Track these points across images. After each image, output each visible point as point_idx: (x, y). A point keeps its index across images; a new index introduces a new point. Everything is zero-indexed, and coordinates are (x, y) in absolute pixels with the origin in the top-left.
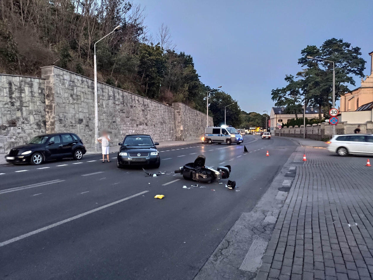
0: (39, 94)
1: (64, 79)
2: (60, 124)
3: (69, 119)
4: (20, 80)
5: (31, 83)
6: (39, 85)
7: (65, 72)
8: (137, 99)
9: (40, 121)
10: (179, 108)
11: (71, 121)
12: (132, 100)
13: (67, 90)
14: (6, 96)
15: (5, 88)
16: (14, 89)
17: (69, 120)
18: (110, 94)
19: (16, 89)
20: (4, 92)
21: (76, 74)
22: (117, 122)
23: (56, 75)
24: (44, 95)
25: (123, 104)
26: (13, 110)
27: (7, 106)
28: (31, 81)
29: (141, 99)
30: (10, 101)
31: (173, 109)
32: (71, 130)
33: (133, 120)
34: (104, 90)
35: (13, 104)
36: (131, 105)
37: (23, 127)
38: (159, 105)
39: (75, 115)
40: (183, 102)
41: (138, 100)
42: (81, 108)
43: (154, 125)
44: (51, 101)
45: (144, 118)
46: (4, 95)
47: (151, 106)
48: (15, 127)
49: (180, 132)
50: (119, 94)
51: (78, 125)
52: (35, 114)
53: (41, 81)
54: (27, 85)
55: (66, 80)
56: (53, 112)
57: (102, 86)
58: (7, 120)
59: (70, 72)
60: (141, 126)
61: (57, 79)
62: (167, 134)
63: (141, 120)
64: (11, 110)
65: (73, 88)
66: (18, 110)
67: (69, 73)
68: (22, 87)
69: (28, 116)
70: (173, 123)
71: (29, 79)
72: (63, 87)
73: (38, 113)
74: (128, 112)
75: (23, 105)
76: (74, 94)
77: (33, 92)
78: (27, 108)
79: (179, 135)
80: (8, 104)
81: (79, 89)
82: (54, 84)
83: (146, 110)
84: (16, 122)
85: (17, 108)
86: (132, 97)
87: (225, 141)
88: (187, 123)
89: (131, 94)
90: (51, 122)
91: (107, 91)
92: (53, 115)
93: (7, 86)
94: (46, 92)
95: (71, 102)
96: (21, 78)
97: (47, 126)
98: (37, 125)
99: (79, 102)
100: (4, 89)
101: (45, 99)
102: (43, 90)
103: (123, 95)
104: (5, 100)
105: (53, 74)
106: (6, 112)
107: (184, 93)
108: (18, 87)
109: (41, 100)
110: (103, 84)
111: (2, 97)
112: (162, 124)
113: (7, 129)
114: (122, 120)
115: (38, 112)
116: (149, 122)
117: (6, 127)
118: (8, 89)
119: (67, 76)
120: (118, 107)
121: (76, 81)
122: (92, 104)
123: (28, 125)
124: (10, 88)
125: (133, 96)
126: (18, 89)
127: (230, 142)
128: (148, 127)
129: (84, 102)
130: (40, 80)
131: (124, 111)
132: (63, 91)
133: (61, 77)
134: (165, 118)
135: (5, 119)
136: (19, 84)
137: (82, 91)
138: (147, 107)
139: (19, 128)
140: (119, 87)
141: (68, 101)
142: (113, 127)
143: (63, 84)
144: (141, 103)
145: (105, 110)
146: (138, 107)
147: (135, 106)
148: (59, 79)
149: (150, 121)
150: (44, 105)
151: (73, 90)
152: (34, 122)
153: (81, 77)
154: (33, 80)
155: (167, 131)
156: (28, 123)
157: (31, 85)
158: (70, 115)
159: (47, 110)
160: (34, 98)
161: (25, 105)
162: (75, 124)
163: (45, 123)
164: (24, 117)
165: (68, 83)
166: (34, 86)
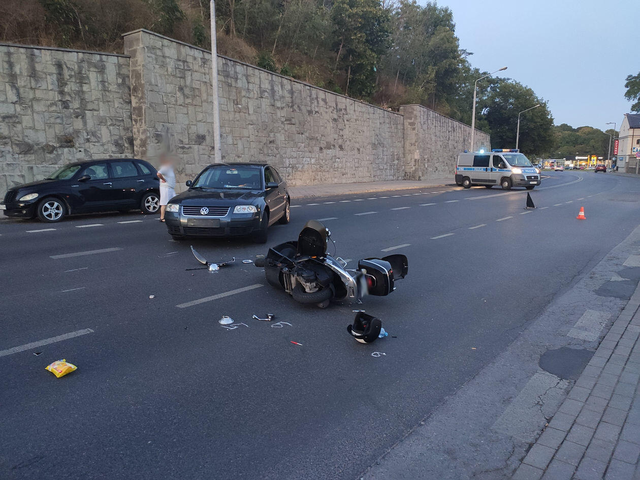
0: (119, 85)
1: (164, 57)
2: (158, 143)
3: (175, 134)
4: (78, 58)
5: (102, 65)
6: (119, 70)
7: (166, 42)
8: (323, 97)
9: (121, 138)
10: (412, 116)
11: (181, 139)
12: (312, 99)
13: (172, 77)
14: (51, 90)
15: (51, 74)
16: (67, 77)
17: (177, 137)
18: (263, 86)
19: (71, 76)
20: (47, 81)
21: (190, 47)
22: (278, 142)
23: (147, 47)
24: (129, 88)
25: (292, 106)
26: (66, 117)
27: (54, 108)
28: (101, 60)
29: (330, 97)
30: (60, 99)
31: (402, 117)
32: (182, 156)
33: (312, 139)
34: (252, 80)
35: (66, 105)
36: (309, 109)
37: (88, 149)
38: (371, 110)
39: (190, 128)
40: (423, 103)
41: (324, 100)
42: (201, 114)
43: (359, 150)
44: (140, 100)
45: (336, 136)
46: (48, 87)
47: (352, 112)
48: (71, 147)
49: (413, 163)
50: (284, 86)
51: (196, 147)
52: (110, 125)
53: (121, 60)
54: (92, 69)
55: (169, 57)
56: (143, 121)
57: (247, 70)
58: (56, 135)
59: (177, 41)
60: (329, 151)
61: (150, 55)
62: (385, 167)
63: (330, 139)
64: (64, 115)
65: (185, 74)
66: (77, 117)
67: (175, 43)
68: (83, 72)
69: (97, 129)
70: (400, 145)
71: (98, 57)
72: (163, 72)
73: (118, 123)
74: (302, 124)
75: (86, 106)
76: (186, 86)
77: (105, 82)
78: (95, 113)
79: (412, 169)
80: (56, 105)
81: (196, 76)
82: (143, 66)
83: (341, 120)
84: (74, 138)
85: (75, 113)
86: (311, 93)
87: (499, 182)
88: (429, 146)
89: (310, 86)
90: (141, 140)
91: (257, 81)
92: (144, 127)
93: (53, 70)
94: (132, 82)
95: (181, 101)
96: (81, 55)
97: (135, 148)
98: (116, 146)
99: (197, 101)
100: (48, 76)
101: (130, 96)
102: (127, 79)
103: (292, 89)
104: (51, 98)
105: (141, 46)
106: (52, 120)
107: (427, 86)
108: (75, 73)
109: (123, 99)
110: (248, 68)
111: (45, 91)
112: (374, 146)
113: (57, 151)
114: (290, 138)
115: (116, 120)
116: (348, 143)
117: (54, 148)
118: (55, 77)
119: (171, 49)
120: (280, 114)
121: (190, 60)
122: (225, 106)
123: (96, 144)
124: (60, 74)
125: (314, 92)
126: (75, 76)
127: (510, 184)
128: (345, 153)
129: (207, 102)
130: (119, 58)
131: (293, 120)
132: (162, 79)
133: (158, 51)
134: (383, 134)
135: (51, 133)
136: (76, 66)
137: (204, 80)
138: (343, 114)
139: (80, 151)
140: (284, 72)
141: (173, 100)
142: (270, 152)
143: (163, 66)
144: (330, 105)
145: (253, 118)
146: (324, 114)
147: (316, 112)
148: (154, 56)
149: (350, 141)
150: (129, 107)
151: (184, 77)
152: (110, 139)
153: (201, 52)
154: (104, 57)
155: (385, 160)
156: (98, 142)
157: (101, 69)
158: (178, 128)
159: (134, 117)
160: (107, 93)
161: (90, 106)
162: (188, 144)
163: (131, 141)
164: (88, 129)
165: (172, 63)
166: (107, 71)
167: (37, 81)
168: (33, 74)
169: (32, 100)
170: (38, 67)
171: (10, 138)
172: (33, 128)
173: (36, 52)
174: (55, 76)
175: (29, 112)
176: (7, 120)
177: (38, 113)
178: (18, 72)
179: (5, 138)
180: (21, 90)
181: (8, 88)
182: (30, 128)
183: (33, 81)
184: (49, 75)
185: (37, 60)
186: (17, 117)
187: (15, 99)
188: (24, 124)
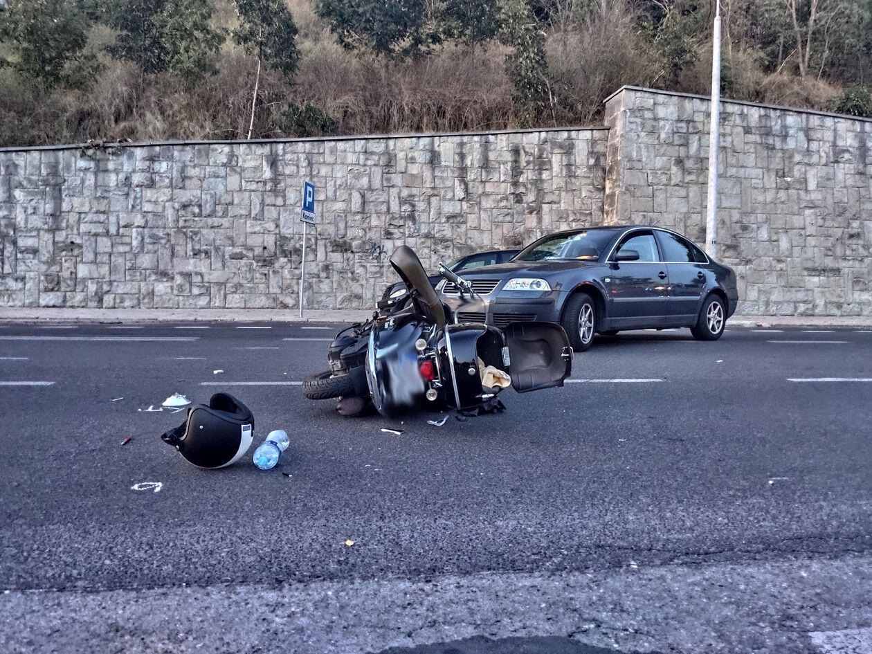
0: (590, 168)
1: (656, 119)
4: (539, 139)
5: (570, 144)
6: (592, 147)
7: (661, 99)
13: (665, 146)
14: (503, 182)
15: (505, 163)
16: (523, 164)
18: (840, 143)
19: (528, 163)
20: (499, 171)
23: (630, 110)
24: (604, 170)
26: (518, 213)
27: (504, 203)
28: (569, 138)
30: (512, 191)
34: (817, 135)
35: (519, 198)
44: (613, 184)
46: (500, 179)
53: (597, 134)
54: (556, 151)
55: (663, 119)
58: (503, 236)
59: (679, 94)
61: (633, 119)
64: (515, 212)
65: (688, 140)
66: (531, 213)
67: (676, 98)
68: (544, 156)
69: (555, 226)
71: (565, 135)
72: (651, 140)
73: (583, 218)
75: (544, 198)
76: (688, 157)
77: (571, 165)
78: (555, 206)
80: (508, 200)
82: (623, 136)
84: (524, 239)
85: (529, 207)
91: (828, 135)
93: (509, 157)
94: (608, 161)
95: (677, 179)
96: (543, 135)
100: (502, 166)
101: (604, 181)
102: (602, 159)
104: (502, 190)
105: (622, 109)
106: (501, 218)
108: (534, 158)
109: (593, 185)
111: (496, 184)
115: (581, 213)
119: (667, 108)
121: (699, 117)
122: (758, 182)
124: (516, 161)
126: (534, 162)
129: (725, 177)
130: (595, 131)
132: (648, 151)
133: (647, 112)
135: (498, 233)
136: (536, 150)
137: (722, 145)
141: (664, 179)
143: (653, 132)
148: (639, 120)
150: (602, 195)
151: (685, 145)
154: (574, 134)
157: (568, 149)
158: (669, 219)
159: (606, 207)
160: (573, 180)
161: (548, 198)
164: (543, 227)
165: (668, 127)
166: (575, 151)
167: (488, 172)
168: (486, 165)
169: (480, 196)
170: (492, 156)
171: (452, 241)
172: (478, 228)
173: (491, 138)
174: (510, 164)
175: (476, 209)
176: (451, 221)
177: (485, 210)
178: (469, 164)
179: (448, 241)
180: (470, 185)
181: (457, 183)
182: (475, 228)
183: (484, 173)
184: (503, 164)
185: (492, 147)
186: (462, 216)
187: (462, 195)
188: (469, 224)
